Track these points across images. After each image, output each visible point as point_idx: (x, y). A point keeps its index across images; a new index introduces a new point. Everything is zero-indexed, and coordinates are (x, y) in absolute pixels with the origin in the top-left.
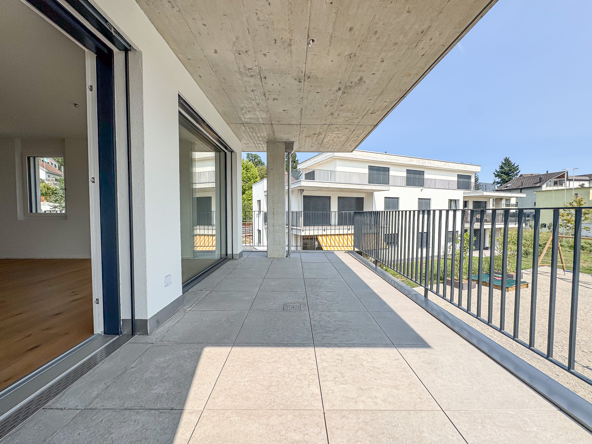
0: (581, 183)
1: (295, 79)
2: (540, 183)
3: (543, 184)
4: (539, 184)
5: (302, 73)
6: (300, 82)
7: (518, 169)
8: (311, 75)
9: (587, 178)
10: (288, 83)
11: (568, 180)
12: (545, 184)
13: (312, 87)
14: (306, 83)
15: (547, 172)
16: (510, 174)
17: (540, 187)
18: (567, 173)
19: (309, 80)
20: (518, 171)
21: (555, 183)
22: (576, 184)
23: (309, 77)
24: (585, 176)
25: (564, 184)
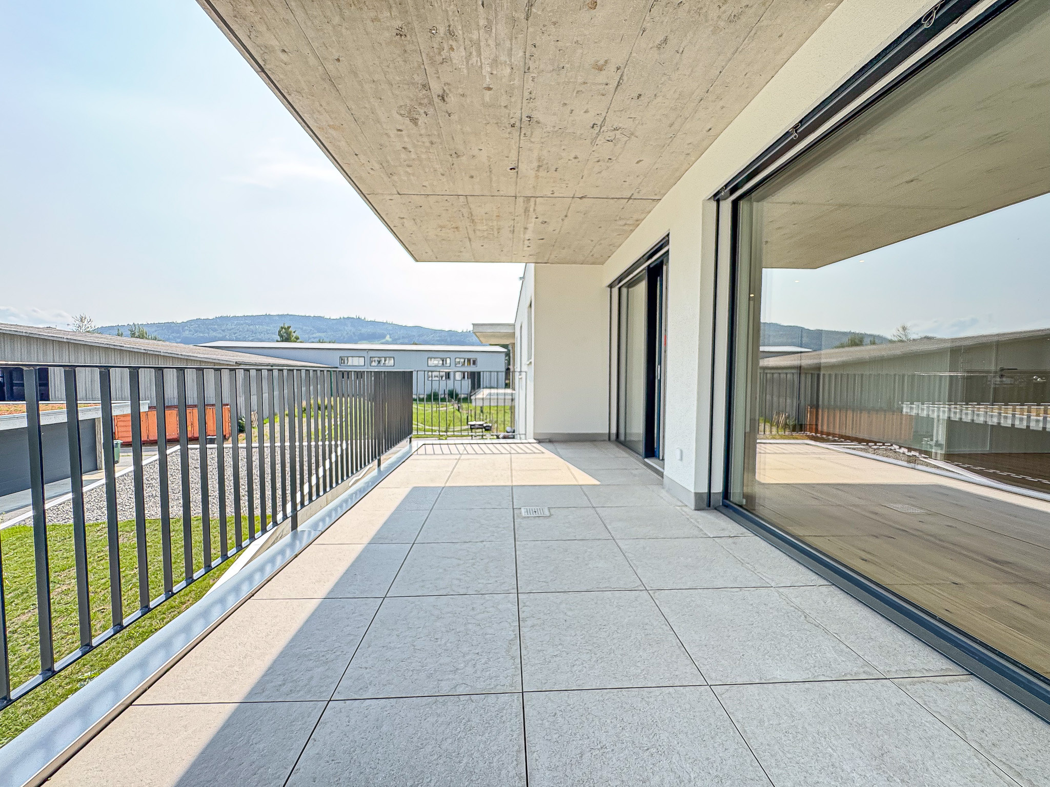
1: (539, 123)
5: (525, 134)
6: (530, 117)
8: (509, 130)
10: (554, 114)
13: (503, 104)
14: (518, 115)
19: (512, 121)
23: (513, 126)
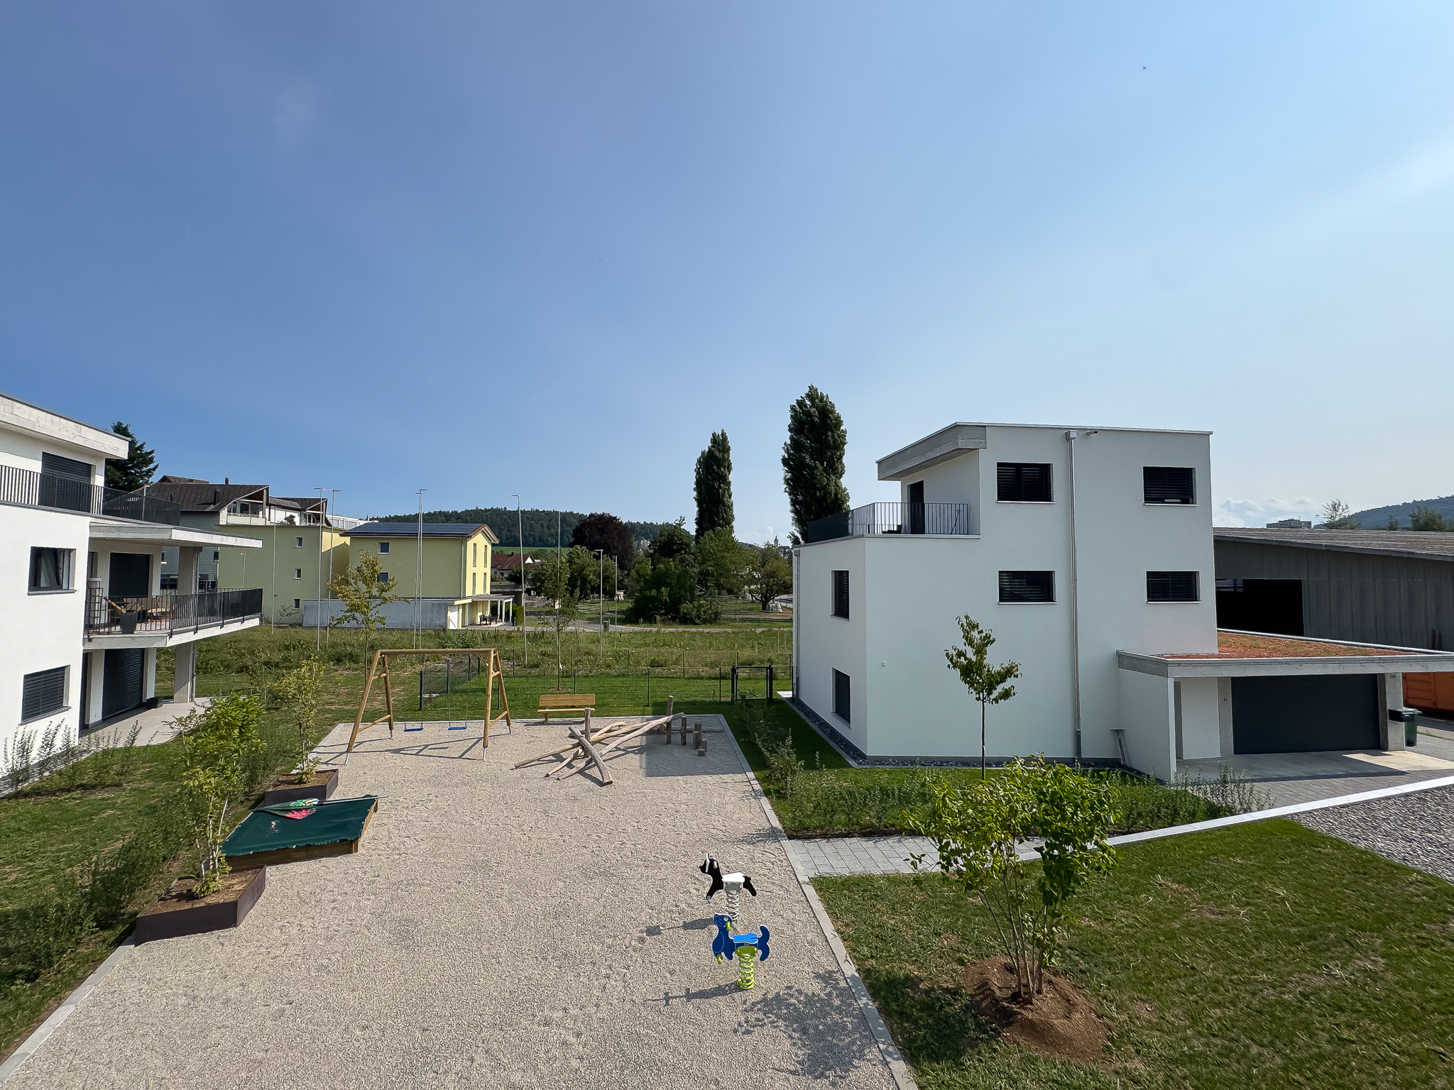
0: (289, 514)
2: (214, 503)
3: (222, 507)
4: (211, 507)
7: (151, 461)
9: (297, 505)
11: (269, 505)
12: (226, 509)
15: (227, 481)
16: (131, 468)
17: (216, 514)
18: (267, 489)
20: (152, 466)
21: (244, 509)
22: (279, 516)
24: (293, 500)
25: (261, 513)
